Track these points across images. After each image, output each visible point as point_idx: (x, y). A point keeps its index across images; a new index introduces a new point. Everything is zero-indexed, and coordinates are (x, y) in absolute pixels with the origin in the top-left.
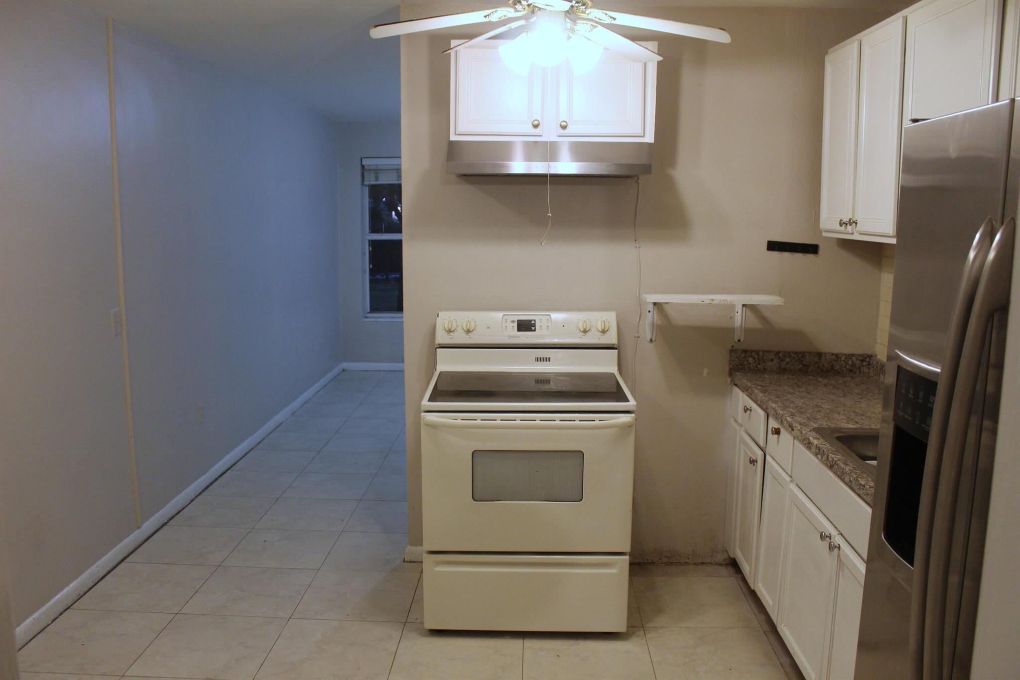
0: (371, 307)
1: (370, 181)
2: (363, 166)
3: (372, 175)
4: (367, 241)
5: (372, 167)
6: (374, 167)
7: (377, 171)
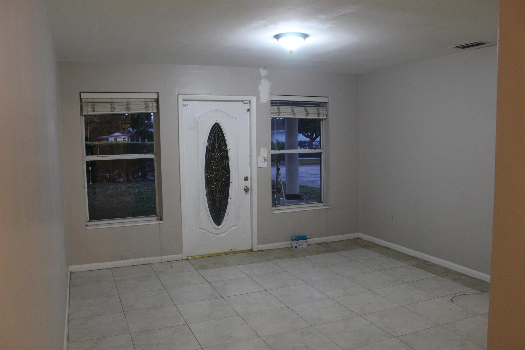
0: (90, 216)
1: (87, 112)
2: (81, 99)
3: (90, 106)
4: (85, 162)
5: (89, 100)
6: (91, 100)
7: (93, 104)
